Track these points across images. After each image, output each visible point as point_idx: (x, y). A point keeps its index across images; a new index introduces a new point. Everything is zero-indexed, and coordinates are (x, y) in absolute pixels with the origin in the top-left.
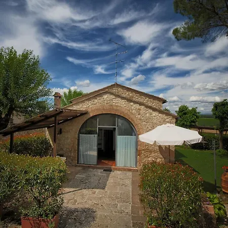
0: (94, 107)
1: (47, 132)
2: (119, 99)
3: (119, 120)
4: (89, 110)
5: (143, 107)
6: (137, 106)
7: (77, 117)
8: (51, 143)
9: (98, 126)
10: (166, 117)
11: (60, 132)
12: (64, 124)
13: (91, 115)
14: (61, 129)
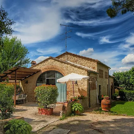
0: (44, 67)
1: (21, 83)
2: (57, 62)
3: (57, 74)
4: (41, 69)
5: (69, 65)
6: (66, 65)
7: (35, 73)
8: (22, 89)
9: (46, 78)
10: (82, 71)
11: (27, 82)
12: (29, 77)
13: (42, 72)
14: (27, 81)
